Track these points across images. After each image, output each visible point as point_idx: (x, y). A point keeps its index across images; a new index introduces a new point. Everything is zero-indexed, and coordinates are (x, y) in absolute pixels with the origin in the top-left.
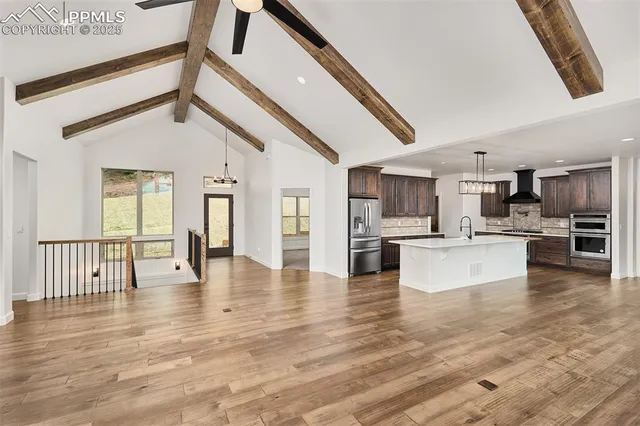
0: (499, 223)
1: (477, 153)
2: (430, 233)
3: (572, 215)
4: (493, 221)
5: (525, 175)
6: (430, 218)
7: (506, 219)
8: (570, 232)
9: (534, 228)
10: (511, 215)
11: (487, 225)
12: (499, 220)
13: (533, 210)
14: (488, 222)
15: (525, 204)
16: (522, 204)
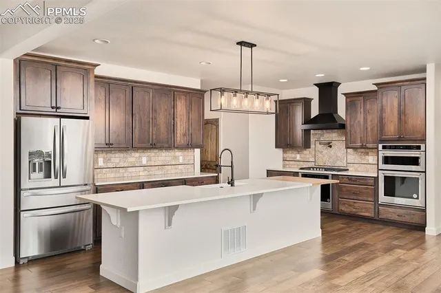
0: (298, 157)
1: (241, 44)
2: (197, 173)
3: (380, 146)
4: (291, 155)
5: (328, 90)
6: (198, 151)
7: (306, 152)
8: (379, 170)
9: (339, 164)
10: (312, 146)
11: (284, 160)
12: (299, 153)
13: (337, 139)
14: (285, 156)
15: (328, 131)
16: (324, 131)
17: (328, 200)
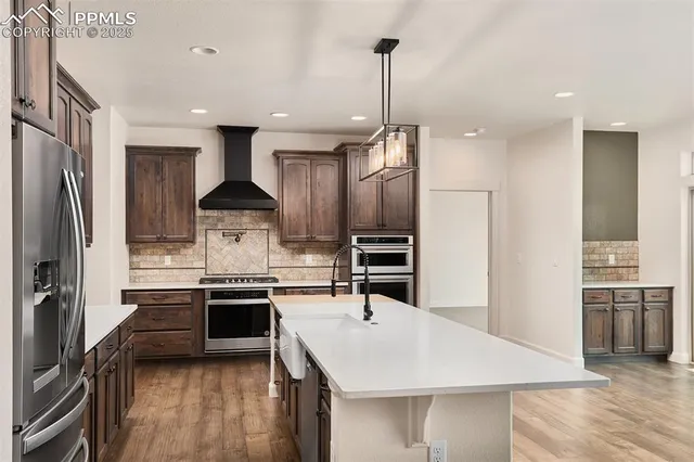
0: (168, 261)
3: (354, 239)
4: (150, 256)
7: (187, 250)
8: (352, 275)
10: (200, 240)
11: (132, 268)
12: (169, 252)
13: (251, 226)
14: (135, 259)
15: (234, 212)
16: (225, 212)
17: (266, 333)
